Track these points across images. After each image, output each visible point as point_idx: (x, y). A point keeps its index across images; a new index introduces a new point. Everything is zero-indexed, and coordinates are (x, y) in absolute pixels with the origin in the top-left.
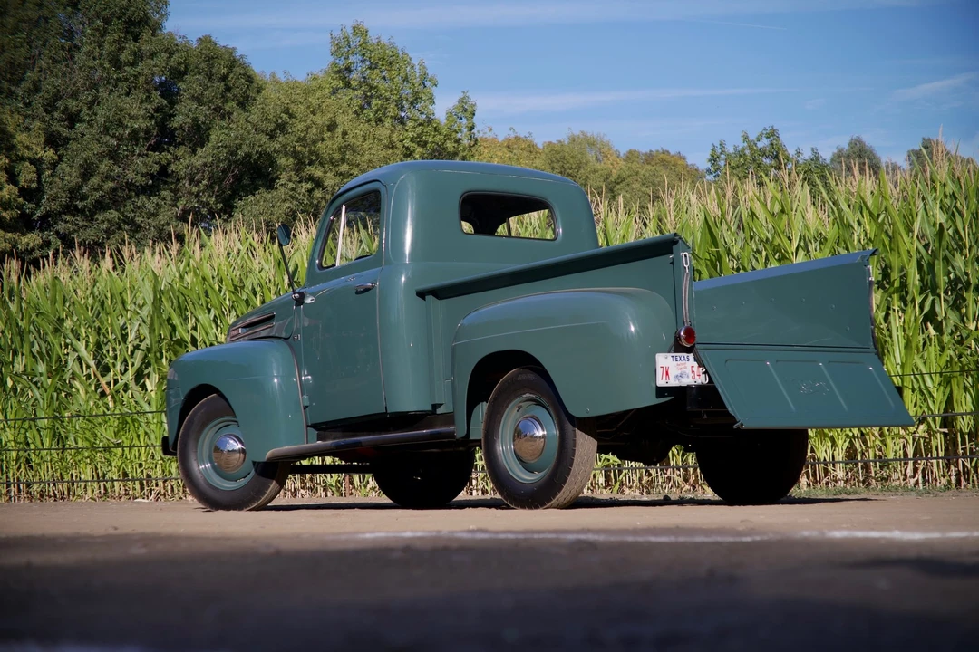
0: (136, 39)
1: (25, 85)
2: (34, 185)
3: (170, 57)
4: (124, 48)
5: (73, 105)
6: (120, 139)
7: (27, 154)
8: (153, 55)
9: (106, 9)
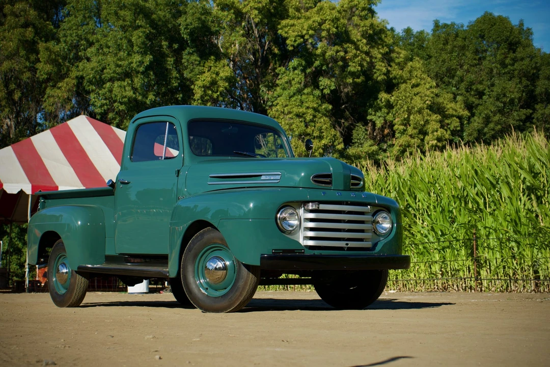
0: (514, 52)
1: (456, 78)
2: (459, 128)
3: (531, 60)
4: (508, 57)
5: (480, 87)
6: (505, 103)
7: (454, 113)
8: (522, 59)
9: (498, 37)
